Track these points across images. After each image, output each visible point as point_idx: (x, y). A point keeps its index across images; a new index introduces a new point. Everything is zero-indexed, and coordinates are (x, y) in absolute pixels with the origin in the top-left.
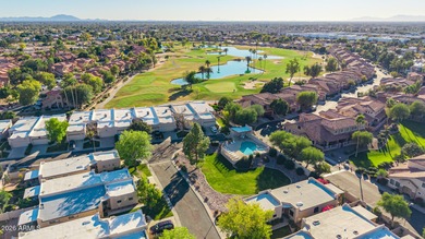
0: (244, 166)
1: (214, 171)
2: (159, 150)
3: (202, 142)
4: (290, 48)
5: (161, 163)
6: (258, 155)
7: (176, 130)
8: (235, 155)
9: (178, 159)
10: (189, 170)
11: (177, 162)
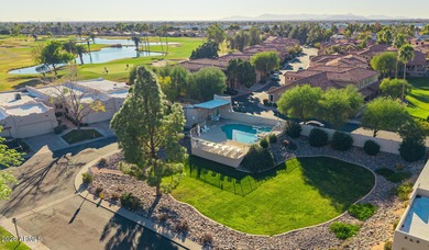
0: (260, 165)
1: (207, 190)
2: (25, 178)
3: (169, 120)
4: (180, 36)
5: (46, 206)
6: (273, 139)
7: (57, 131)
8: (236, 147)
9: (96, 184)
10: (147, 203)
11: (97, 193)
